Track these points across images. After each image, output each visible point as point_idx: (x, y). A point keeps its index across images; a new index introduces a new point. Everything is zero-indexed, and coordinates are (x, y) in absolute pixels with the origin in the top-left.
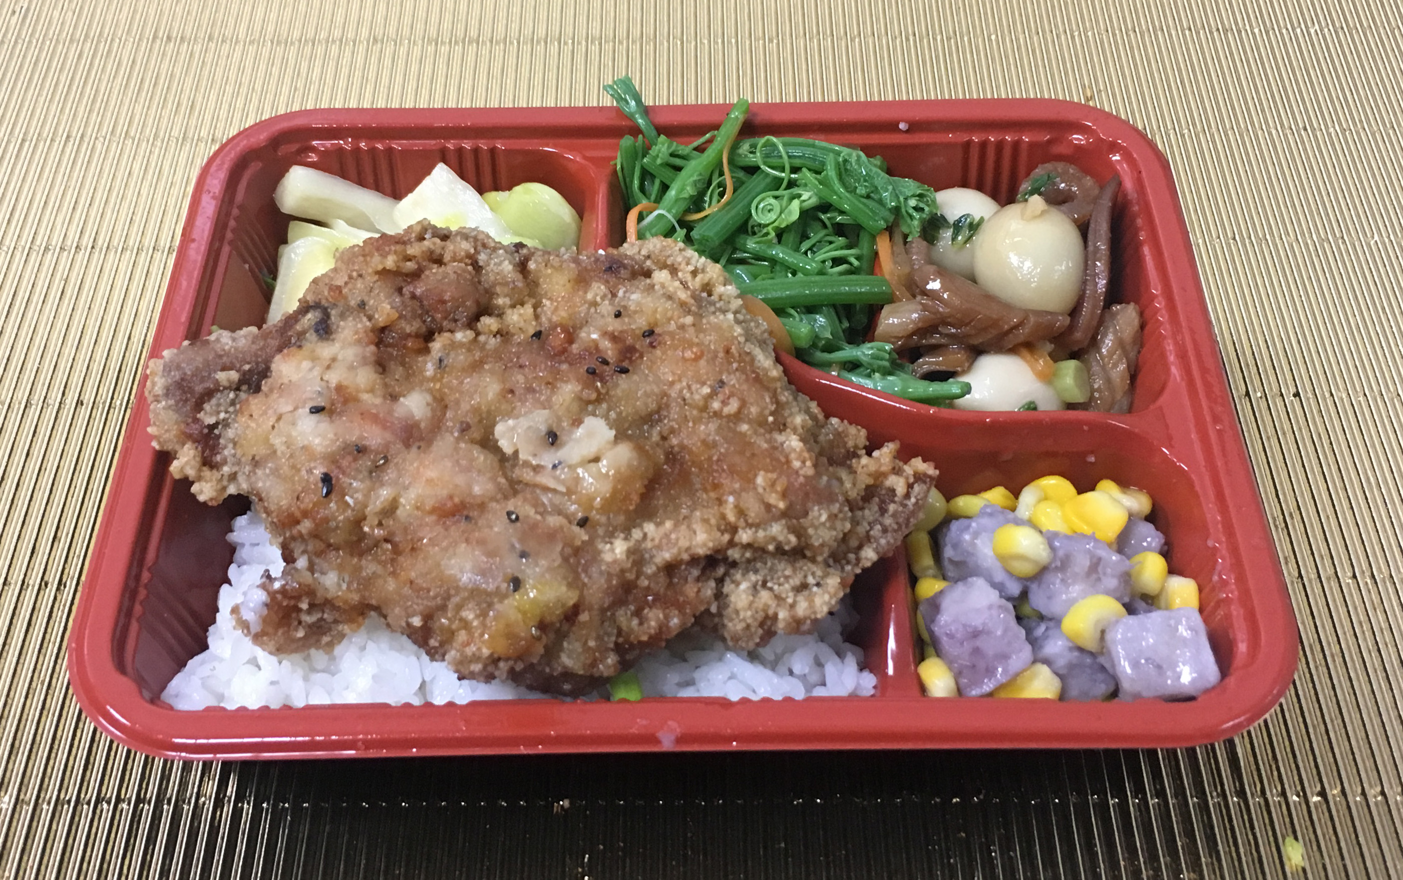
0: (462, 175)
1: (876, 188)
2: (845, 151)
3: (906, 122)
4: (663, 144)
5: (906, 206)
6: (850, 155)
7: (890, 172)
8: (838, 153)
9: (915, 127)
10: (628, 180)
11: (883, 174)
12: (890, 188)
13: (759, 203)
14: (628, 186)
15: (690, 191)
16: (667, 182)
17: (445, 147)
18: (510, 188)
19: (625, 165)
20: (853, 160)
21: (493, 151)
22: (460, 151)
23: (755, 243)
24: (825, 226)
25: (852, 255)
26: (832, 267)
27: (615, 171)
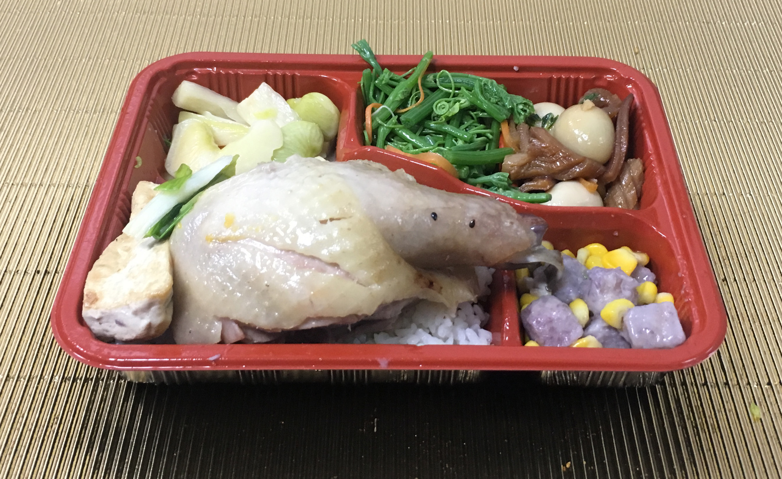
0: (276, 89)
1: (501, 98)
2: (484, 80)
3: (517, 66)
4: (386, 73)
5: (517, 108)
6: (488, 81)
7: (509, 92)
8: (481, 81)
9: (522, 69)
10: (366, 92)
11: (505, 91)
12: (509, 98)
13: (438, 104)
14: (366, 96)
15: (400, 97)
16: (388, 94)
17: (267, 74)
18: (301, 96)
19: (365, 84)
20: (489, 84)
21: (293, 77)
22: (275, 76)
23: (435, 124)
24: (473, 118)
25: (488, 133)
26: (477, 138)
27: (360, 87)
